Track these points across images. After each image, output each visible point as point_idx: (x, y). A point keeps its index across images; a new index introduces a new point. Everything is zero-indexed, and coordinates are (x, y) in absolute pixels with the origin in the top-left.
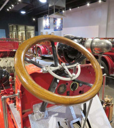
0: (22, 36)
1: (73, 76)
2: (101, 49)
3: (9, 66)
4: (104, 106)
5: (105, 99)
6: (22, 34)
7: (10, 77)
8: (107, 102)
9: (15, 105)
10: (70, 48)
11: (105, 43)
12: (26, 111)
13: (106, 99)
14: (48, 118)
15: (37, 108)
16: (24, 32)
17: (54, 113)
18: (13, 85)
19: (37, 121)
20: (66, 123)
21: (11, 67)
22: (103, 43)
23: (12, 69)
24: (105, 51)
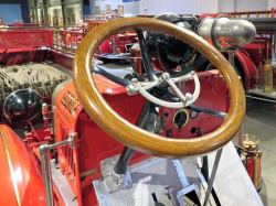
0: (56, 17)
1: (188, 99)
2: (232, 39)
3: (36, 81)
4: (243, 158)
5: (245, 142)
6: (55, 11)
7: (44, 104)
8: (248, 149)
9: (57, 162)
10: (171, 40)
11: (240, 26)
12: (87, 173)
13: (247, 143)
14: (131, 187)
15: (109, 166)
16: (60, 7)
17: (144, 175)
18: (51, 121)
19: (111, 192)
20: (168, 195)
21: (40, 84)
22: (236, 28)
23: (43, 87)
24: (242, 42)
